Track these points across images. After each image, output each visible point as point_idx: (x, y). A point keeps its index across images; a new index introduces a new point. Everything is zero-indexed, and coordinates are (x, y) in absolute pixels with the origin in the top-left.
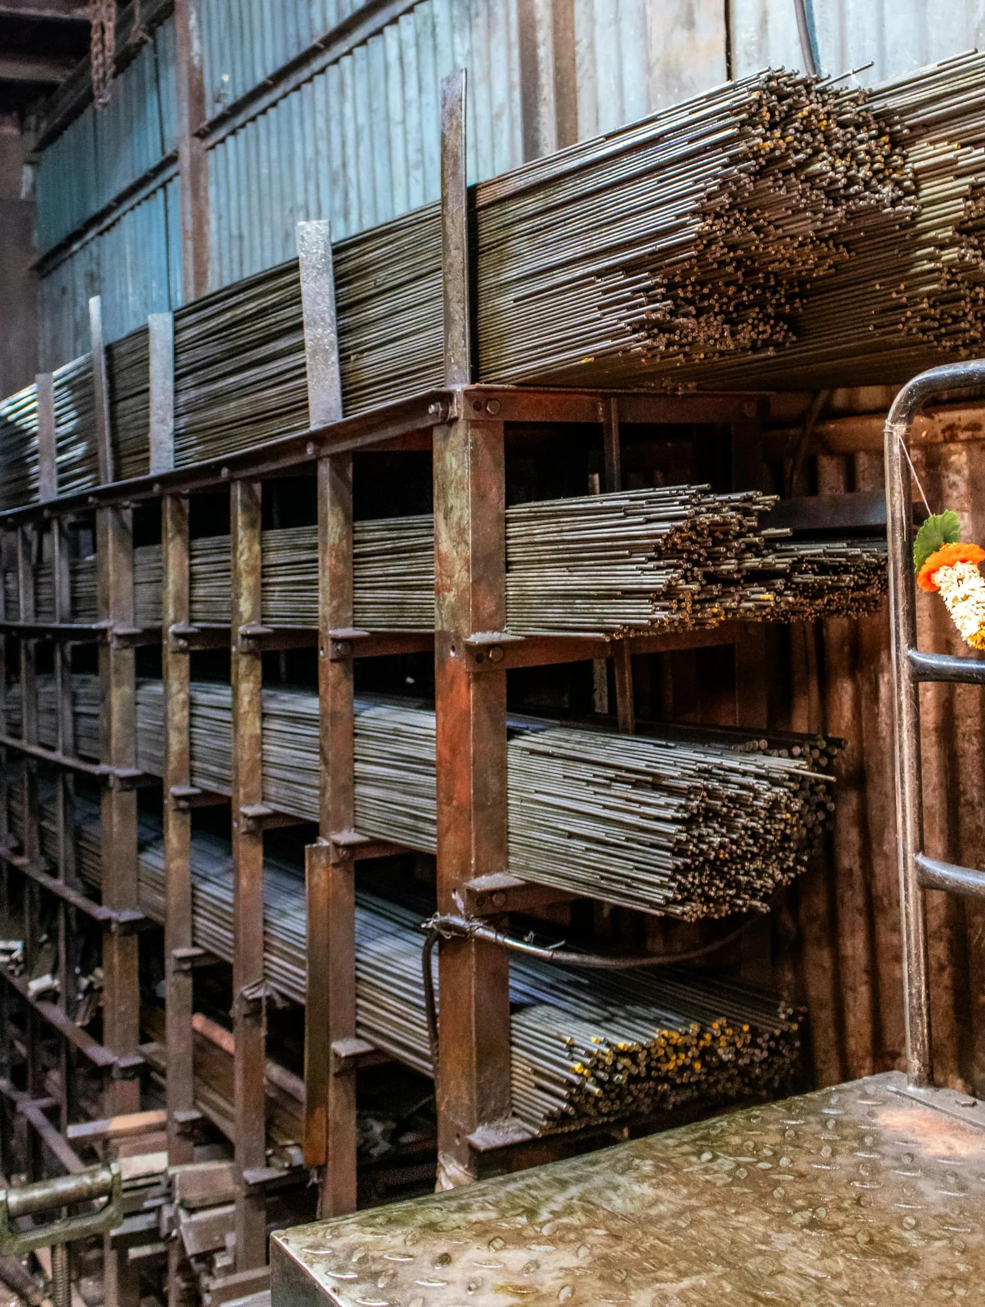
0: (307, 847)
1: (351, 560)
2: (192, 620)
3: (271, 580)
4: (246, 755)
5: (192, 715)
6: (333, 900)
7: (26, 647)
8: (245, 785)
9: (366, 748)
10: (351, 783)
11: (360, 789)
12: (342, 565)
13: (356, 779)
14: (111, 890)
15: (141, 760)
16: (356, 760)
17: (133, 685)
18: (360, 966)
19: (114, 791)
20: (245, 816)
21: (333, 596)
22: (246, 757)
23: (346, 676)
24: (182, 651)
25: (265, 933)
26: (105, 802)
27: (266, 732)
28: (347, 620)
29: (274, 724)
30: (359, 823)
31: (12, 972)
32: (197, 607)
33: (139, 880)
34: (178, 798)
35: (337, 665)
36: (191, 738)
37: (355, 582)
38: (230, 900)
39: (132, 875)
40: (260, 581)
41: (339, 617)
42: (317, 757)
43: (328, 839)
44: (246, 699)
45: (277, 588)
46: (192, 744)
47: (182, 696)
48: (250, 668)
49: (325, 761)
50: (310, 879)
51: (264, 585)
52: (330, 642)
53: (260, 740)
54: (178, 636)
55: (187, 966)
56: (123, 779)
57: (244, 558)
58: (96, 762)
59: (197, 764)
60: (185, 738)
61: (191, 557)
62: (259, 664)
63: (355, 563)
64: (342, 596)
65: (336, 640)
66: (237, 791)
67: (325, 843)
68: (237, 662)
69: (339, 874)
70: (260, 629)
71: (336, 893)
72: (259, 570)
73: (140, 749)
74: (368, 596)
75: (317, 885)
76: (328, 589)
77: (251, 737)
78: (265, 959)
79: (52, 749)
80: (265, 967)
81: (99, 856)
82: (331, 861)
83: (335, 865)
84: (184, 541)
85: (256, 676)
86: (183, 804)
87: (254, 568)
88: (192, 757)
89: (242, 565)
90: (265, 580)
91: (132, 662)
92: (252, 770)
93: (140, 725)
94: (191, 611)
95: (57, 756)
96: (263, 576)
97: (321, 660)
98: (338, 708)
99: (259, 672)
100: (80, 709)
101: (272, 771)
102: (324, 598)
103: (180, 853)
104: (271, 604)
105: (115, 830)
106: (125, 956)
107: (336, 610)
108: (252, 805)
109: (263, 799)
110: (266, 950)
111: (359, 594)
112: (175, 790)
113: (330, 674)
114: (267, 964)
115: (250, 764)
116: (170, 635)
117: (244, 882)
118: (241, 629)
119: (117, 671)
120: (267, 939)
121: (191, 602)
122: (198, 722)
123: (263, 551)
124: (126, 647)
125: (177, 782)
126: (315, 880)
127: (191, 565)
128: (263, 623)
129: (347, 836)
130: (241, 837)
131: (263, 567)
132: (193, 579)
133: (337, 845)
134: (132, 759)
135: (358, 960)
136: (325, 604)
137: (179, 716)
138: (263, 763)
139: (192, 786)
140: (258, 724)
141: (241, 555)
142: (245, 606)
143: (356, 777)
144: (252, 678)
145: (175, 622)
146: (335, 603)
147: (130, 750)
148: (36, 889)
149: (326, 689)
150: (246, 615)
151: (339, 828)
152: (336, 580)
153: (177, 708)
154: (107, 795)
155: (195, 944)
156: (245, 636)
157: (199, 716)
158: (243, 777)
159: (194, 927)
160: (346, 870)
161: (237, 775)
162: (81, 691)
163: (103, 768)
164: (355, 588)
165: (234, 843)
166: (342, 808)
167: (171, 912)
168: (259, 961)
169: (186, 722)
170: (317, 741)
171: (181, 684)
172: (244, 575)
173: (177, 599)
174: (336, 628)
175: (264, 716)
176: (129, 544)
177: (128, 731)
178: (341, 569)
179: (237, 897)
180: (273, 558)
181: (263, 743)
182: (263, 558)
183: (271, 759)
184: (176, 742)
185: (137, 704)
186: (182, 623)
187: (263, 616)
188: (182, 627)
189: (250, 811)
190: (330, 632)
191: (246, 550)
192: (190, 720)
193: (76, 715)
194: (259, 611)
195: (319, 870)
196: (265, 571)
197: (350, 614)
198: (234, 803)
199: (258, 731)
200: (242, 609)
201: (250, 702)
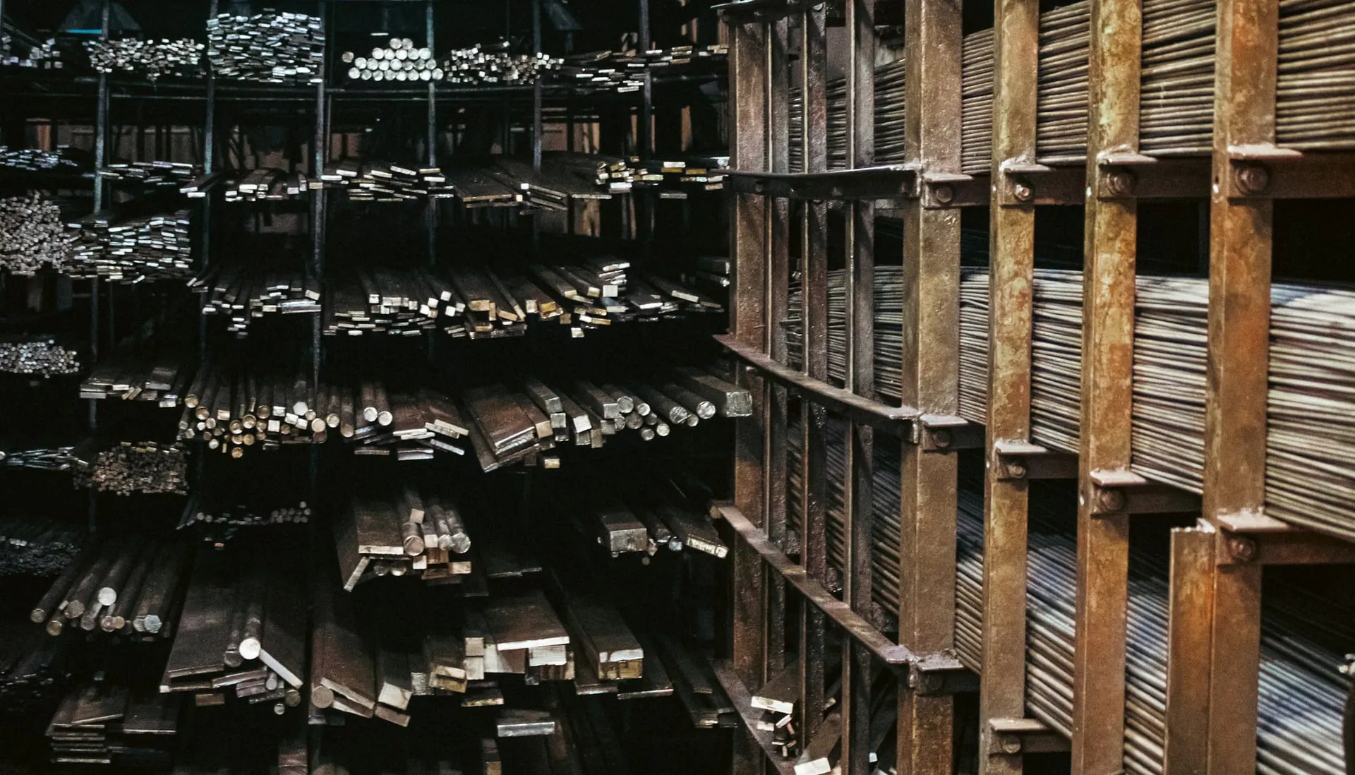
0: (1176, 530)
1: (1275, 19)
2: (1040, 153)
3: (1156, 70)
4: (1102, 380)
5: (1036, 318)
6: (1220, 629)
7: (812, 215)
8: (1100, 432)
9: (1289, 360)
10: (1259, 425)
11: (1277, 437)
12: (1256, 30)
13: (1272, 419)
14: (912, 620)
15: (964, 400)
16: (1272, 385)
17: (958, 274)
18: (1265, 753)
19: (919, 450)
20: (1097, 486)
21: (1237, 83)
22: (1103, 383)
23: (1258, 230)
24: (1022, 205)
25: (1128, 694)
26: (906, 468)
27: (1141, 342)
28: (1263, 128)
29: (1153, 328)
30: (1272, 498)
31: (779, 749)
32: (1049, 128)
33: (958, 605)
34: (1008, 458)
35: (1241, 211)
36: (1033, 359)
37: (1280, 61)
38: (1072, 632)
39: (946, 595)
40: (1138, 73)
41: (1248, 123)
42: (1202, 380)
43: (1213, 521)
44: (1107, 280)
45: (1163, 84)
46: (1035, 369)
47: (1020, 285)
48: (1116, 225)
49: (1215, 384)
50: (1178, 589)
51: (1145, 79)
52: (1228, 167)
53: (1132, 356)
54: (1016, 177)
55: (1012, 748)
56: (933, 430)
57: (1108, 30)
58: (896, 403)
59: (1041, 403)
60: (1023, 356)
61: (1042, 42)
62: (1131, 221)
63: (1281, 26)
64: (1256, 87)
65: (1240, 164)
66: (1087, 443)
67: (1206, 527)
68: (1094, 215)
69: (1232, 585)
70: (1133, 157)
71: (1223, 620)
72: (1138, 51)
73: (964, 381)
74: (1300, 83)
75: (1190, 598)
76: (1228, 71)
77: (1112, 348)
78: (1127, 740)
79: (840, 384)
80: (1126, 753)
81: (897, 560)
82: (1218, 561)
83: (1224, 568)
84: (1029, 12)
85: (1128, 244)
86: (1014, 470)
87: (1127, 49)
88: (1034, 392)
89: (1105, 44)
90: (1146, 72)
91: (955, 232)
92: (1113, 407)
93: (965, 341)
94: (1039, 136)
95: (846, 395)
96: (1144, 65)
97: (1215, 201)
98: (1240, 288)
99: (1131, 234)
100: (884, 318)
101: (1147, 411)
102: (1223, 88)
103: (1009, 555)
104: (1155, 113)
105: (919, 515)
106: (931, 731)
107: (1243, 110)
108: (1113, 468)
109: (1132, 461)
110: (1127, 725)
111: (1288, 80)
112: (1002, 445)
113: (1228, 224)
114: (1128, 747)
115: (1110, 396)
116: (1002, 177)
117: (1093, 601)
118: (1103, 156)
119: (929, 245)
120: (1130, 704)
121: (1040, 121)
122: (1045, 330)
123: (1145, 19)
124: (946, 207)
125: (1006, 433)
126: (1187, 590)
127: (1041, 56)
128: (1142, 147)
129: (1249, 519)
130: (1090, 523)
131: (1145, 47)
132: (1044, 80)
133: (1227, 533)
134: (951, 399)
135: (1262, 744)
136: (1225, 97)
137: (1014, 319)
138: (1136, 396)
139: (1033, 441)
140: (1127, 327)
141: (1104, 25)
142: (1110, 116)
143: (1270, 416)
144: (1118, 244)
145: (1010, 154)
146: (1240, 97)
147: (950, 383)
148: (819, 621)
149: (1220, 252)
150: (1111, 133)
151: (1235, 505)
152: (1243, 54)
153: (1010, 304)
154: (910, 457)
155: (1029, 714)
156: (1108, 168)
157: (1048, 319)
158: (1096, 419)
159: (1028, 683)
160: (1246, 579)
161: (1087, 419)
162: (887, 287)
163: (905, 411)
164: (1281, 72)
165: (1080, 532)
166: (1243, 468)
167: (990, 654)
168: (1117, 742)
169: (1025, 331)
170: (1202, 351)
171: (1018, 263)
172: (1109, 60)
173: (1016, 114)
174: (1241, 142)
175: (1139, 313)
176: (956, 28)
177: (945, 350)
178: (1254, 35)
179: (1079, 627)
180: (1161, 30)
181: (1134, 363)
182: (1144, 31)
183: (1146, 389)
184: (1008, 363)
185: (963, 304)
186: (1023, 157)
187: (1142, 135)
188: (1023, 162)
189: (1105, 477)
190: (1231, 149)
191: (1115, 16)
192: (1034, 327)
193: (878, 327)
194: (1135, 126)
195: (1193, 574)
196: (1148, 53)
197: (1270, 118)
198: (1081, 464)
199: (1127, 340)
200: (1103, 121)
201: (1112, 287)
